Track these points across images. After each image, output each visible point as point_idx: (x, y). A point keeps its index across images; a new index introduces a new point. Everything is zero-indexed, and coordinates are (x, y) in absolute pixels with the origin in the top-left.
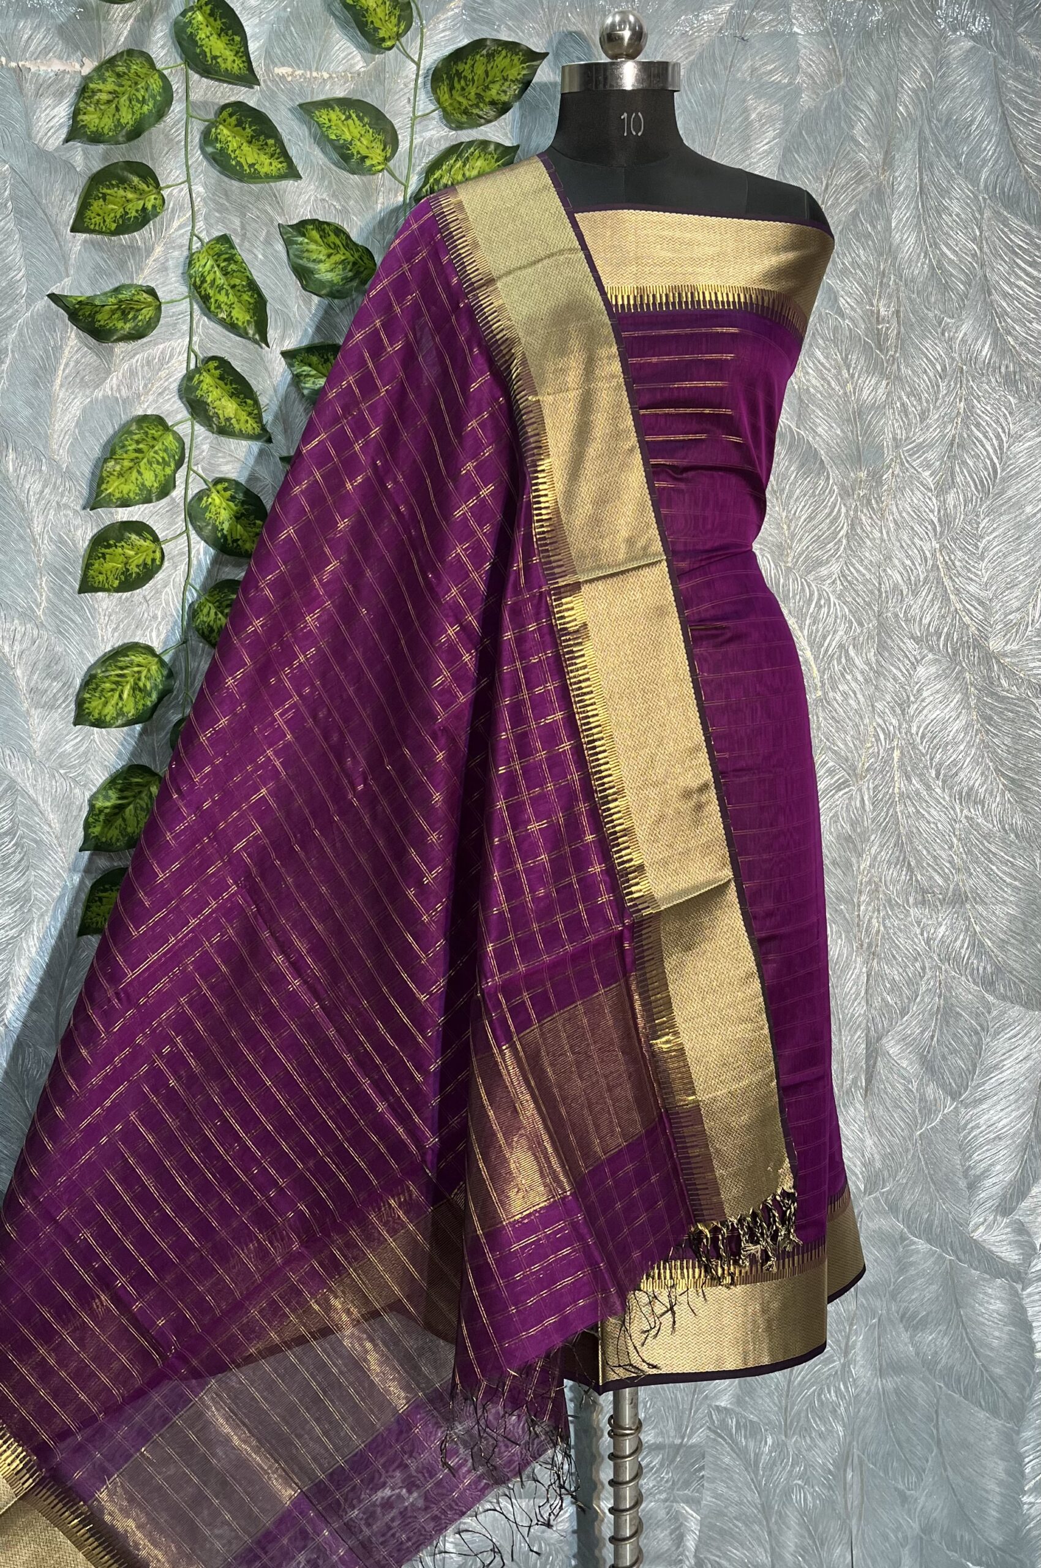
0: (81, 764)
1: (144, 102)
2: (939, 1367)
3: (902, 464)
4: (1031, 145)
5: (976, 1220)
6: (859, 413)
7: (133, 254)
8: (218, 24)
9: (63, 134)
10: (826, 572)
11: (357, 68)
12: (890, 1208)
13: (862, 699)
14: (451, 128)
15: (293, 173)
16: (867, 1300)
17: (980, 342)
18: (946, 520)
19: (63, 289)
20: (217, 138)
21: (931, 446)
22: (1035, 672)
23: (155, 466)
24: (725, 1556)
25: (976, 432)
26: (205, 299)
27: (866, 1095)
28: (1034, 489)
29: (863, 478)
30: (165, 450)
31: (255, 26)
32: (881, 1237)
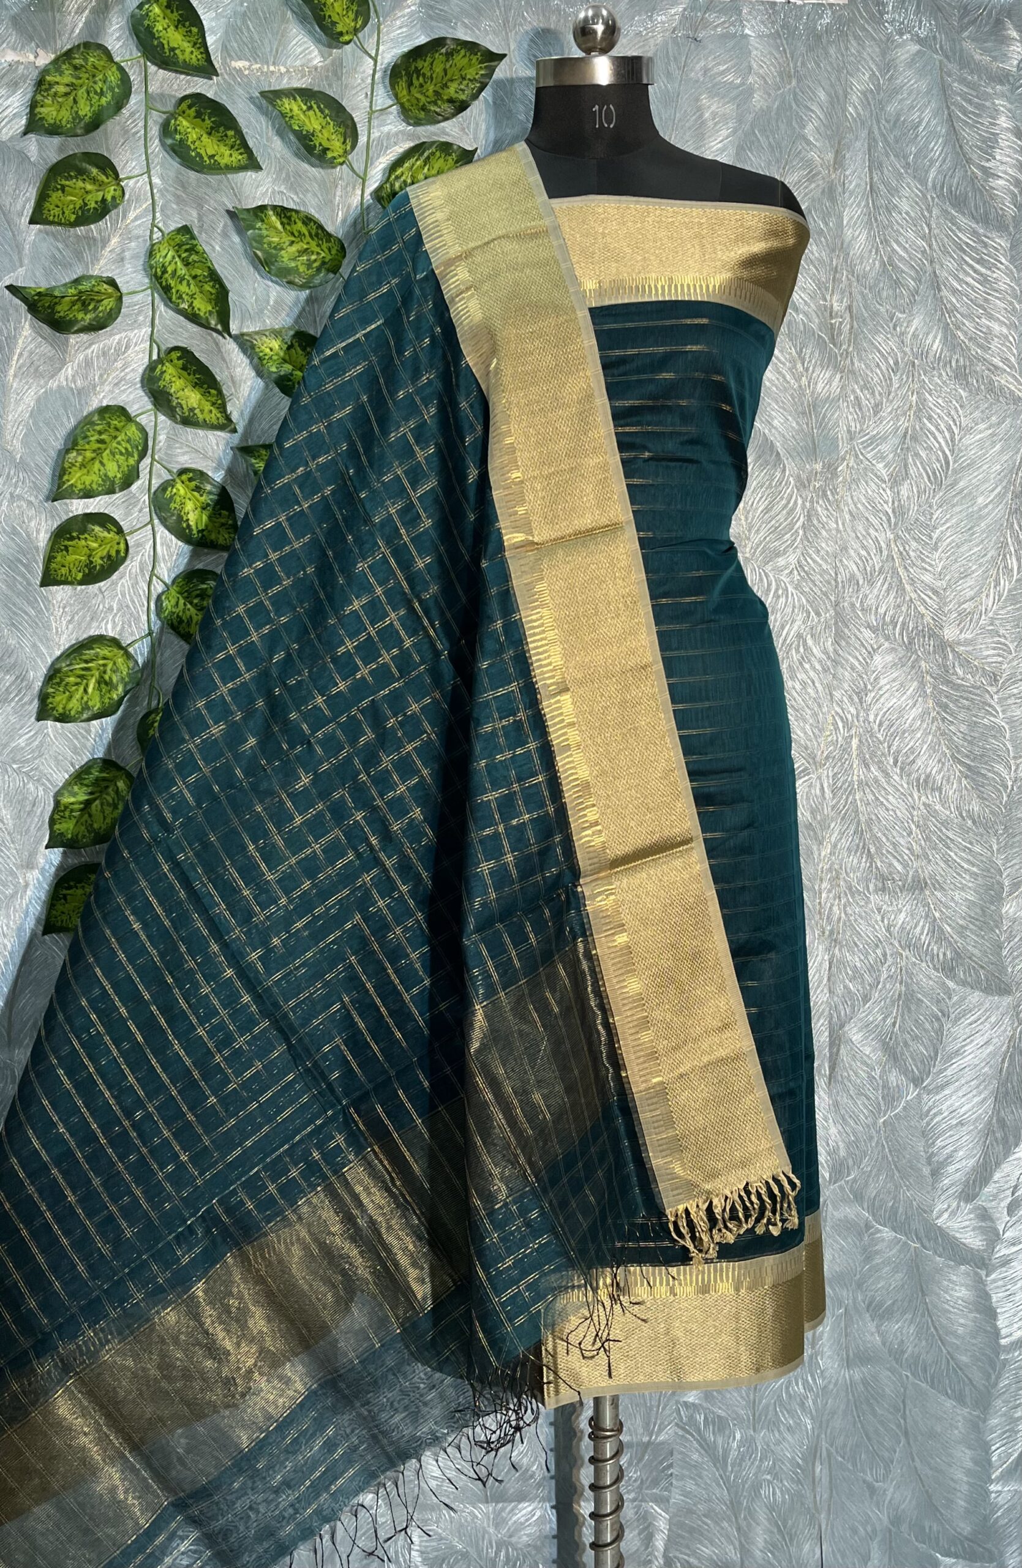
0: (36, 758)
1: (102, 94)
2: (906, 1356)
3: (857, 456)
4: (977, 146)
5: (940, 1207)
6: (814, 406)
7: (89, 245)
8: (175, 16)
9: (20, 125)
10: (783, 563)
11: (315, 62)
12: (855, 1197)
13: (821, 689)
14: (410, 124)
15: (253, 164)
16: (834, 1290)
17: (931, 337)
18: (900, 511)
19: (17, 279)
20: (176, 129)
21: (884, 439)
22: (989, 660)
23: (117, 457)
24: (694, 1553)
25: (929, 425)
26: (167, 289)
27: (830, 1083)
28: (985, 480)
29: (819, 470)
30: (129, 441)
31: (212, 20)
32: (847, 1226)
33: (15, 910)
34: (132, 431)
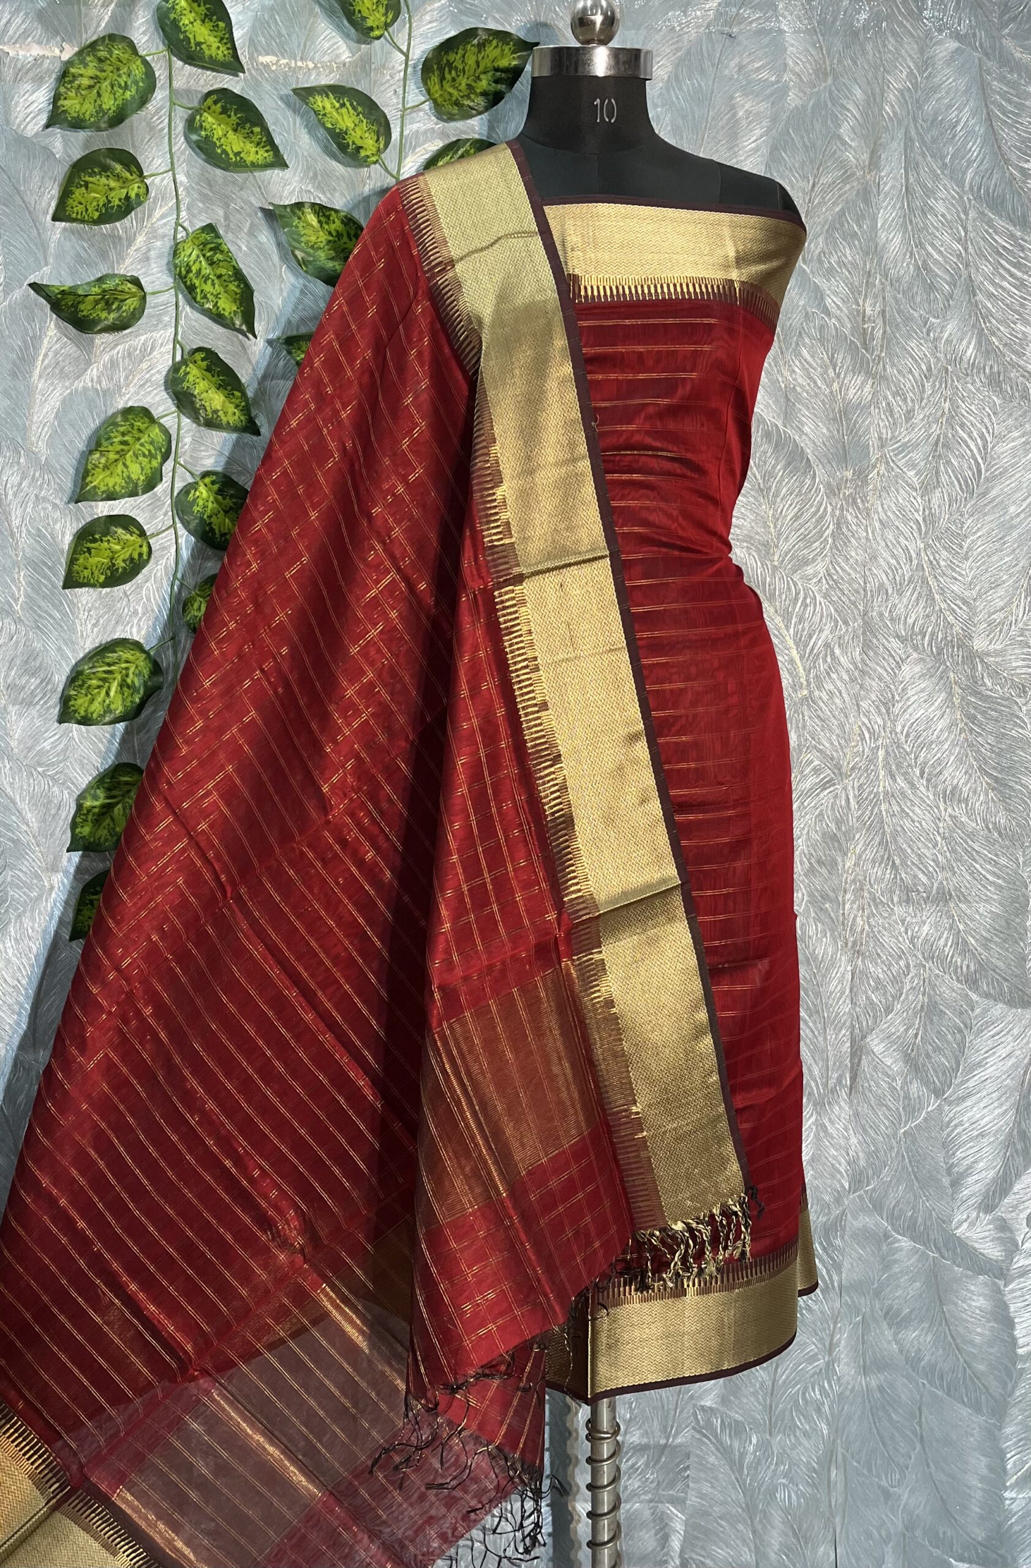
0: (61, 762)
1: (126, 87)
2: (923, 1363)
3: (887, 463)
4: (1016, 147)
5: (959, 1217)
6: (845, 412)
7: (114, 243)
8: (202, 10)
9: (43, 119)
10: (811, 571)
11: (343, 58)
12: (875, 1207)
13: (847, 698)
14: (442, 121)
15: (279, 162)
16: (851, 1297)
17: (964, 343)
18: (931, 519)
19: (42, 278)
20: (201, 126)
21: (916, 445)
22: (1018, 671)
23: (141, 458)
24: (709, 1556)
25: (961, 432)
26: (191, 289)
27: (850, 1093)
28: (1018, 489)
29: (850, 477)
30: (152, 443)
31: (240, 13)
32: (866, 1236)
33: (40, 913)
34: (155, 433)
